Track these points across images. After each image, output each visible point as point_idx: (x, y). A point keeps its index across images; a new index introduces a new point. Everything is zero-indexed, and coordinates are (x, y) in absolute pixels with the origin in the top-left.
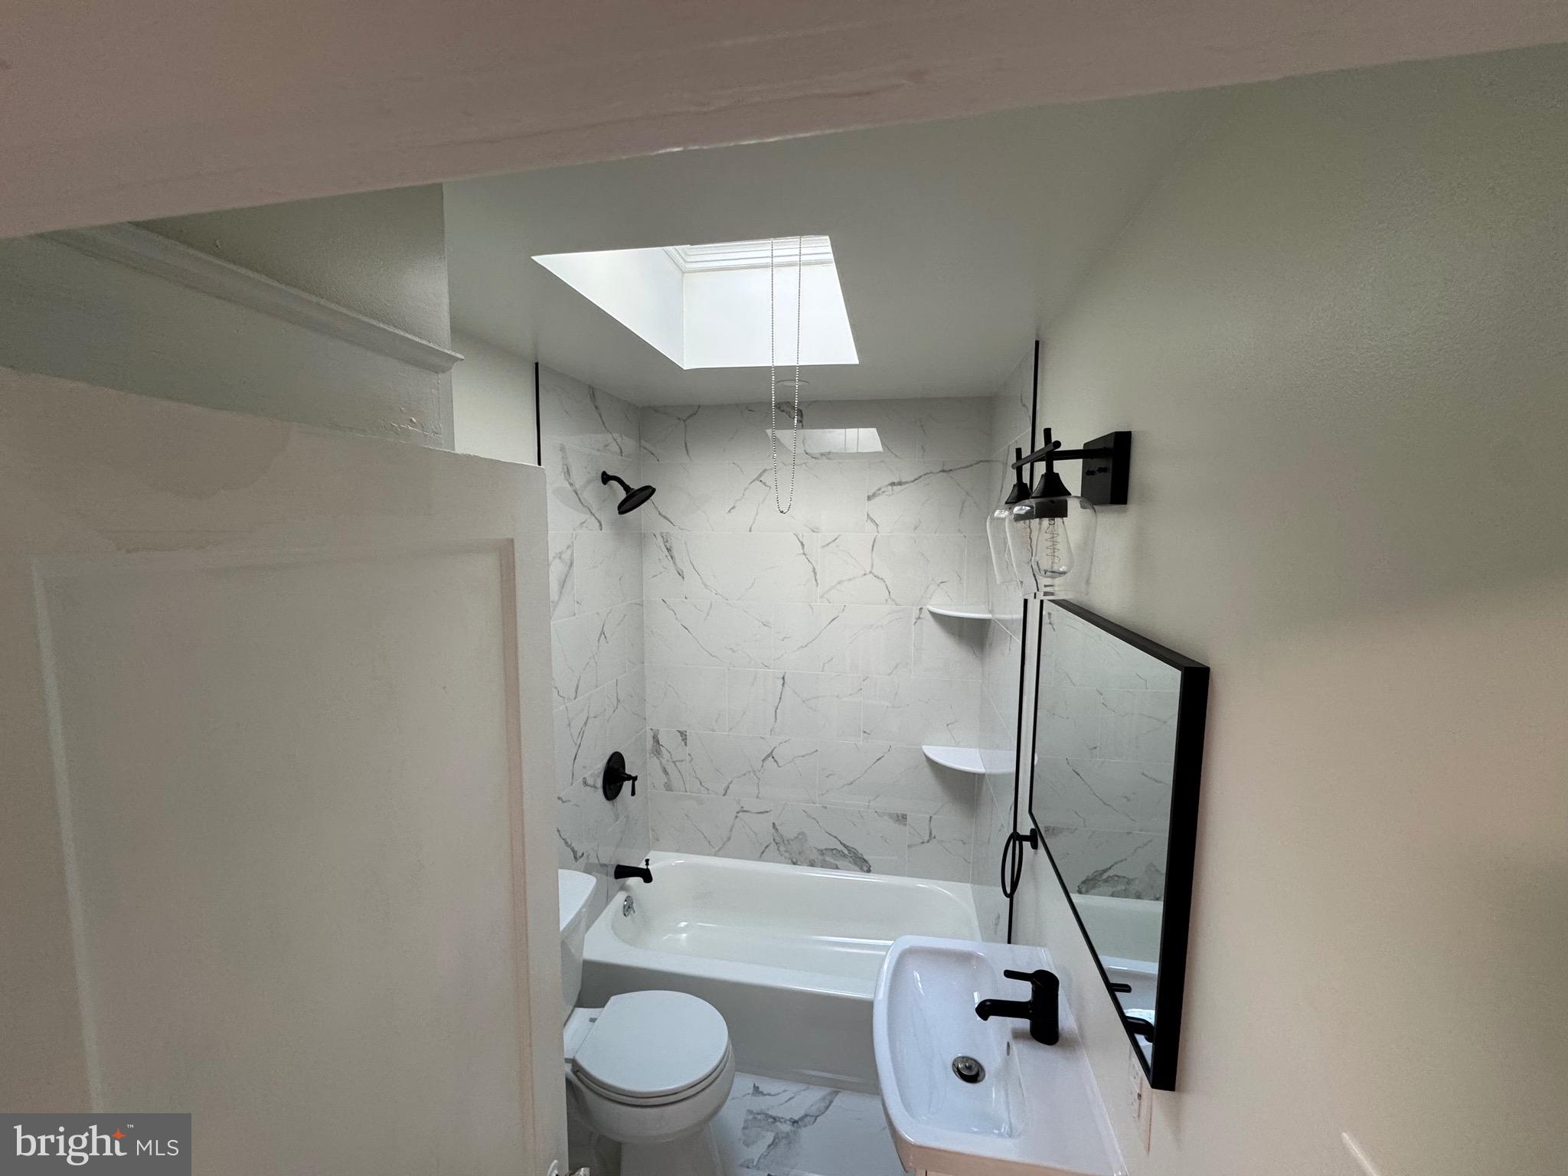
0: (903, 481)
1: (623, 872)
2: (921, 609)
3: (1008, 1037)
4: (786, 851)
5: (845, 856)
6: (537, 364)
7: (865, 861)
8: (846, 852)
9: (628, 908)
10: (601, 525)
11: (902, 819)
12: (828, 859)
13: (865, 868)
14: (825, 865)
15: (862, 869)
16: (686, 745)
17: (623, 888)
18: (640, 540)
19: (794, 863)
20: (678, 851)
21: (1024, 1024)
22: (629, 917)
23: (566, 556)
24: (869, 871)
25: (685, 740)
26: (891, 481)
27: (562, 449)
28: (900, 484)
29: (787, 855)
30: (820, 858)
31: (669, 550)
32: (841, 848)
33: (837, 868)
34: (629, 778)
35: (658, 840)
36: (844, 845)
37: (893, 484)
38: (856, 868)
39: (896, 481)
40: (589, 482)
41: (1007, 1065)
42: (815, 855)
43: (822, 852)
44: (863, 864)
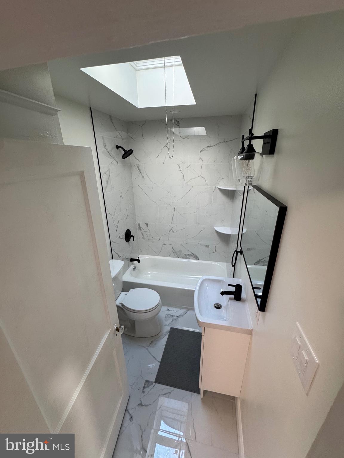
0: (212, 145)
1: (132, 260)
2: (215, 187)
3: (228, 299)
4: (176, 255)
5: (192, 256)
6: (91, 108)
7: (198, 257)
8: (192, 255)
9: (134, 268)
10: (117, 163)
11: (208, 246)
12: (187, 257)
13: (198, 259)
14: (186, 258)
15: (196, 259)
16: (148, 227)
17: (133, 264)
18: (130, 167)
19: (178, 258)
20: (147, 255)
21: (233, 296)
22: (135, 271)
23: (108, 173)
24: (198, 260)
25: (147, 226)
26: (207, 146)
27: (103, 137)
28: (210, 146)
29: (176, 256)
30: (185, 256)
31: (139, 170)
32: (191, 254)
33: (190, 259)
34: (132, 236)
35: (142, 252)
36: (192, 253)
37: (208, 147)
38: (195, 259)
39: (209, 146)
40: (112, 149)
41: (227, 305)
42: (184, 256)
43: (186, 255)
44: (197, 258)
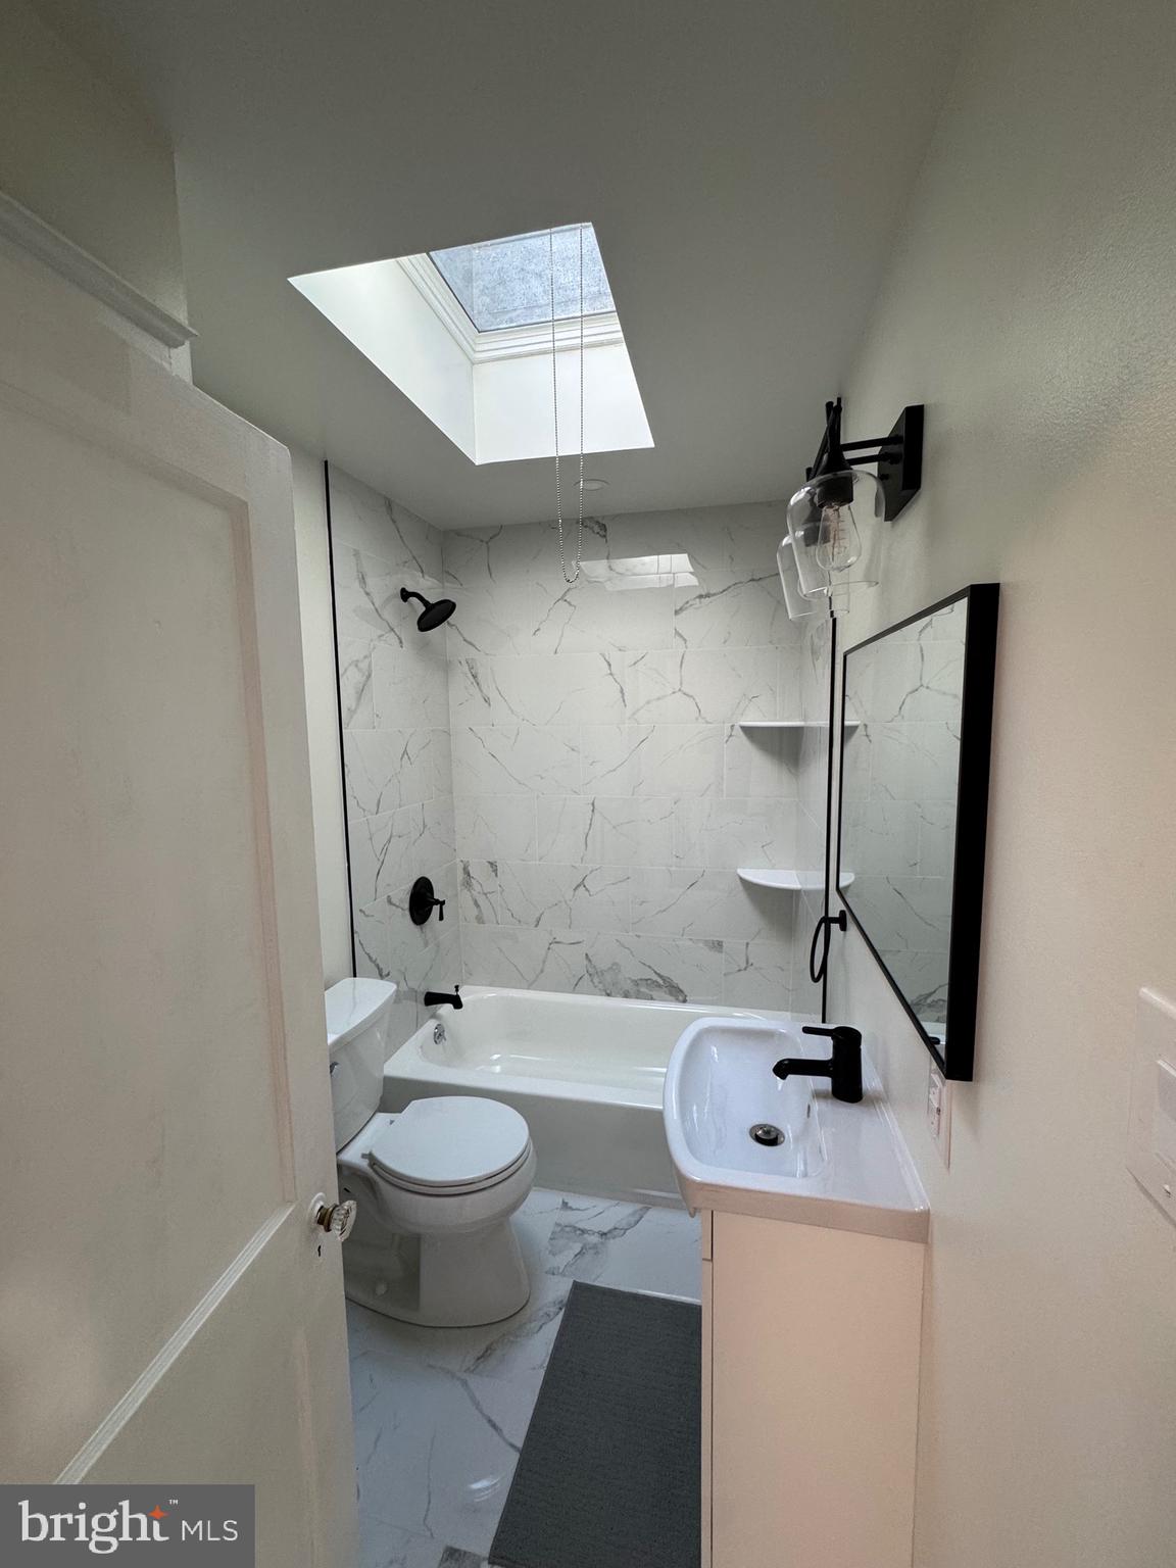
0: (712, 592)
1: (432, 999)
2: (733, 726)
3: (808, 1097)
4: (600, 983)
5: (659, 986)
6: (326, 462)
7: (681, 991)
8: (661, 982)
9: (439, 1035)
10: (401, 642)
11: (718, 946)
12: (642, 990)
13: (681, 998)
14: (639, 996)
15: (677, 1000)
16: (496, 875)
17: (434, 1016)
18: (445, 667)
19: (608, 995)
20: (491, 985)
21: (825, 1083)
22: (440, 1046)
23: (364, 665)
24: (685, 1001)
25: (495, 871)
26: (698, 594)
27: (356, 554)
28: (708, 596)
29: (601, 986)
30: (635, 988)
31: (474, 677)
32: (655, 978)
33: (652, 999)
34: (437, 902)
35: (471, 974)
36: (659, 975)
37: (701, 597)
38: (672, 998)
39: (704, 593)
40: (388, 600)
41: (805, 1132)
42: (628, 986)
43: (636, 983)
44: (677, 993)
